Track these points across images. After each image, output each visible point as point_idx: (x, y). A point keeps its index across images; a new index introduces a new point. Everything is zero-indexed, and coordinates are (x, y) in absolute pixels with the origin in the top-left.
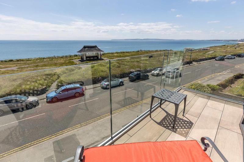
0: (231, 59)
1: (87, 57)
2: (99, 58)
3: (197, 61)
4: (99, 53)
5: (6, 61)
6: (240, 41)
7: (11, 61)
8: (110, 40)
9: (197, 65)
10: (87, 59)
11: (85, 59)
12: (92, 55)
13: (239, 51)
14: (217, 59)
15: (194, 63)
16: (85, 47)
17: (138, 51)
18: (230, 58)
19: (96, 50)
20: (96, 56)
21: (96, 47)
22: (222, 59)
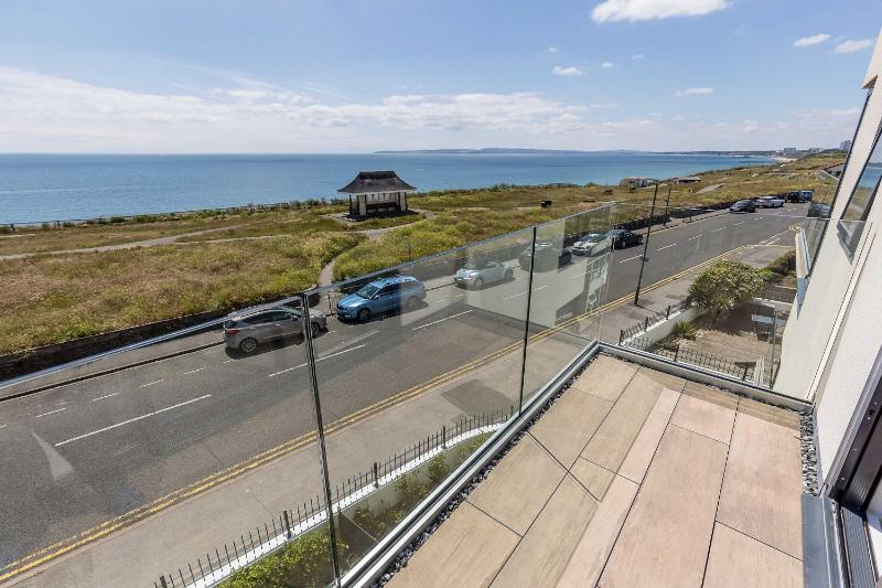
0: (773, 207)
1: (368, 207)
2: (403, 208)
3: (680, 214)
4: (402, 195)
5: (105, 223)
6: (781, 154)
7: (118, 221)
8: (371, 152)
9: (685, 225)
10: (370, 211)
11: (363, 211)
12: (382, 200)
13: (790, 184)
14: (734, 207)
15: (674, 221)
16: (362, 176)
17: (495, 189)
18: (770, 205)
19: (393, 184)
20: (393, 204)
21: (391, 175)
22: (749, 208)
